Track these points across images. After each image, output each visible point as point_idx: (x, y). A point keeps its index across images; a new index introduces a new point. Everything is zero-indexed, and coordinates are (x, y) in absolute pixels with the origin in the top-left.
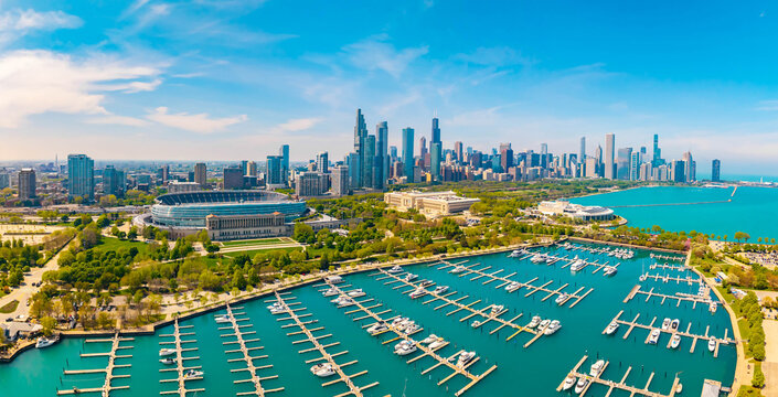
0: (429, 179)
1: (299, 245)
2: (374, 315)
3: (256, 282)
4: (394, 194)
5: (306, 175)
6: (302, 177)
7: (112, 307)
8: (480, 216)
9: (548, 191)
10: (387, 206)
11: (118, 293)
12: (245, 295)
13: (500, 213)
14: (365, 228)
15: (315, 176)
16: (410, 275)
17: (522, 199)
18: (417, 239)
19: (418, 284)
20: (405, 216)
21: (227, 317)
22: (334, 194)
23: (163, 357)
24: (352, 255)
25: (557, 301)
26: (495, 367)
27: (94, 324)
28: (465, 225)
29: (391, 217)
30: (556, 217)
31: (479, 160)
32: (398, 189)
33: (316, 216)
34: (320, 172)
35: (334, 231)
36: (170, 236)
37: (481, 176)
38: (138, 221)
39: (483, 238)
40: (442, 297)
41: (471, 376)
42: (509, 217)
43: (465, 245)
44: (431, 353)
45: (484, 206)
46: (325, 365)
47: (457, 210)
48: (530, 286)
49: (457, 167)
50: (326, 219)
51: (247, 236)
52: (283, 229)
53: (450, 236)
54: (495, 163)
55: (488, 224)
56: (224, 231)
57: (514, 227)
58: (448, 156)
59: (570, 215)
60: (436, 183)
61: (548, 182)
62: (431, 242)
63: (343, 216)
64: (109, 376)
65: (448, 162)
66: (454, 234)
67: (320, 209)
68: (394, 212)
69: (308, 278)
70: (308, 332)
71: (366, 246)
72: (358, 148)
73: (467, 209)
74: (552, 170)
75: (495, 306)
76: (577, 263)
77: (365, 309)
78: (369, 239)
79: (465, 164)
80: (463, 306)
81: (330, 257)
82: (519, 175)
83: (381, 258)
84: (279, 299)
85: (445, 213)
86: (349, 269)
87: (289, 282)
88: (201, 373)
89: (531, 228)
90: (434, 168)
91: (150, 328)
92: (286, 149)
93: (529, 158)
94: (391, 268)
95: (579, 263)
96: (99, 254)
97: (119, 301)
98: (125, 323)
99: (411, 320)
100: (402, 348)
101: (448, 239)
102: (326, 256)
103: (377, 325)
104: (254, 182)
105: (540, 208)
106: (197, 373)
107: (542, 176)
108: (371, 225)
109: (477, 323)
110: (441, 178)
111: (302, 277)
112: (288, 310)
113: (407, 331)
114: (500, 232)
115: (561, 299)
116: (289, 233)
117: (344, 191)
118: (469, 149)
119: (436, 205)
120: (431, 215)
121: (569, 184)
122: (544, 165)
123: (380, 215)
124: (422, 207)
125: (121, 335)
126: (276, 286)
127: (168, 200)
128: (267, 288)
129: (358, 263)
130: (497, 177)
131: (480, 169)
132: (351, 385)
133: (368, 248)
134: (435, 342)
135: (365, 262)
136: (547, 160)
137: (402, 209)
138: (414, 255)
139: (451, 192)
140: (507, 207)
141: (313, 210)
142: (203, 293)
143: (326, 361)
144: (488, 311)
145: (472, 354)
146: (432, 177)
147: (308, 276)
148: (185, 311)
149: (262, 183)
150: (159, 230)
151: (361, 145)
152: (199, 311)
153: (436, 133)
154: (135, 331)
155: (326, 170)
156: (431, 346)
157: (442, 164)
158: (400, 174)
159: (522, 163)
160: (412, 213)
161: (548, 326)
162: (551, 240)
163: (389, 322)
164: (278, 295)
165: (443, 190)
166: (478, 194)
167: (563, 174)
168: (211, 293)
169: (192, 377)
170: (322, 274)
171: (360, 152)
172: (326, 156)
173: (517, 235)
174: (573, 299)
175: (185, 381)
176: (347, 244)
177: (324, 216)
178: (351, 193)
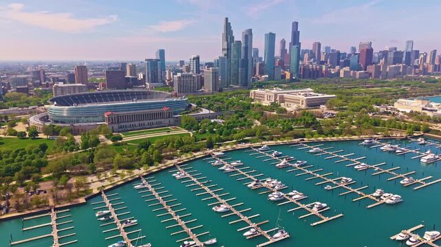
0: (288, 76)
1: (187, 131)
2: (252, 177)
3: (160, 159)
4: (258, 91)
5: (183, 76)
6: (179, 78)
7: (40, 191)
8: (335, 110)
9: (408, 89)
10: (253, 100)
11: (42, 181)
12: (153, 169)
13: (356, 108)
14: (237, 118)
15: (191, 76)
16: (276, 152)
17: (378, 97)
18: (280, 126)
19: (282, 159)
20: (268, 109)
21: (144, 185)
22: (206, 91)
23: (99, 217)
24: (230, 137)
25: (402, 182)
26: (342, 215)
27: (28, 207)
28: (322, 117)
29: (257, 111)
30: (412, 114)
31: (338, 58)
32: (260, 86)
33: (196, 110)
34: (193, 73)
35: (212, 121)
36: (75, 132)
37: (338, 73)
38: (34, 120)
39: (338, 128)
40: (302, 168)
41: (322, 217)
42: (363, 112)
43: (321, 133)
44: (295, 201)
45: (340, 102)
46: (222, 205)
47: (314, 104)
48: (377, 168)
49: (315, 66)
50: (205, 111)
51: (142, 127)
52: (172, 120)
53: (308, 125)
54: (354, 60)
55: (342, 117)
56: (122, 124)
57: (367, 120)
58: (306, 56)
59: (430, 114)
60: (294, 81)
61: (410, 79)
62: (292, 129)
63: (219, 109)
64: (56, 237)
65: (306, 62)
66: (312, 124)
67: (199, 104)
68: (260, 106)
69: (199, 154)
70: (206, 188)
71: (240, 132)
72: (225, 52)
73: (323, 104)
74: (417, 67)
75: (344, 178)
76: (427, 157)
77: (244, 173)
78: (241, 126)
79: (322, 63)
80: (318, 175)
81: (214, 138)
82: (378, 72)
83: (252, 140)
84: (180, 169)
85: (303, 107)
86: (229, 147)
87: (184, 158)
88: (135, 221)
89: (384, 122)
90: (293, 67)
91: (82, 200)
92: (162, 53)
93: (391, 56)
94: (260, 147)
95: (431, 156)
96: (9, 153)
97: (44, 186)
98: (57, 200)
99: (278, 181)
100: (274, 197)
101: (306, 127)
102: (210, 139)
103: (255, 183)
104: (136, 82)
105: (396, 105)
106: (132, 221)
107: (404, 73)
108: (242, 116)
109: (329, 187)
110: (299, 76)
111: (195, 154)
112: (188, 176)
113: (276, 187)
114: (353, 124)
115: (405, 181)
116: (177, 123)
117: (215, 88)
118: (328, 48)
119: (296, 100)
120: (291, 108)
121: (435, 81)
122: (408, 62)
123: (248, 108)
124: (283, 102)
125: (55, 209)
126: (175, 161)
127: (61, 101)
128: (170, 163)
129: (235, 143)
130: (355, 74)
131: (337, 67)
132: (242, 216)
133: (242, 133)
134: (296, 195)
135: (240, 142)
136: (412, 57)
137: (266, 103)
138: (279, 138)
139: (309, 89)
140: (362, 103)
141: (194, 105)
142: (119, 171)
143: (222, 204)
144: (339, 181)
145: (324, 205)
146: (291, 76)
147: (198, 153)
148: (107, 184)
149: (143, 82)
150: (61, 127)
151: (228, 49)
152: (119, 183)
153: (296, 35)
154: (69, 204)
155: (198, 71)
156: (293, 197)
157: (300, 63)
158: (261, 73)
159: (382, 61)
160: (274, 106)
161: (390, 198)
162: (404, 135)
163: (263, 181)
164: (178, 167)
165: (302, 87)
166: (334, 91)
167: (430, 71)
168: (126, 171)
169: (128, 225)
170: (209, 151)
171: (228, 55)
172: (198, 58)
173: (369, 128)
174: (418, 184)
175: (124, 228)
176: (225, 130)
177: (204, 110)
178: (221, 91)
